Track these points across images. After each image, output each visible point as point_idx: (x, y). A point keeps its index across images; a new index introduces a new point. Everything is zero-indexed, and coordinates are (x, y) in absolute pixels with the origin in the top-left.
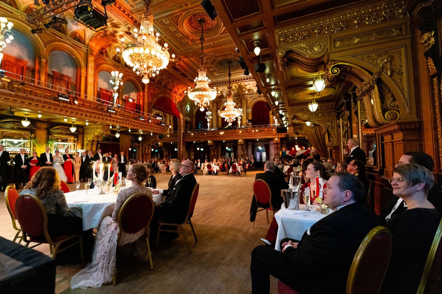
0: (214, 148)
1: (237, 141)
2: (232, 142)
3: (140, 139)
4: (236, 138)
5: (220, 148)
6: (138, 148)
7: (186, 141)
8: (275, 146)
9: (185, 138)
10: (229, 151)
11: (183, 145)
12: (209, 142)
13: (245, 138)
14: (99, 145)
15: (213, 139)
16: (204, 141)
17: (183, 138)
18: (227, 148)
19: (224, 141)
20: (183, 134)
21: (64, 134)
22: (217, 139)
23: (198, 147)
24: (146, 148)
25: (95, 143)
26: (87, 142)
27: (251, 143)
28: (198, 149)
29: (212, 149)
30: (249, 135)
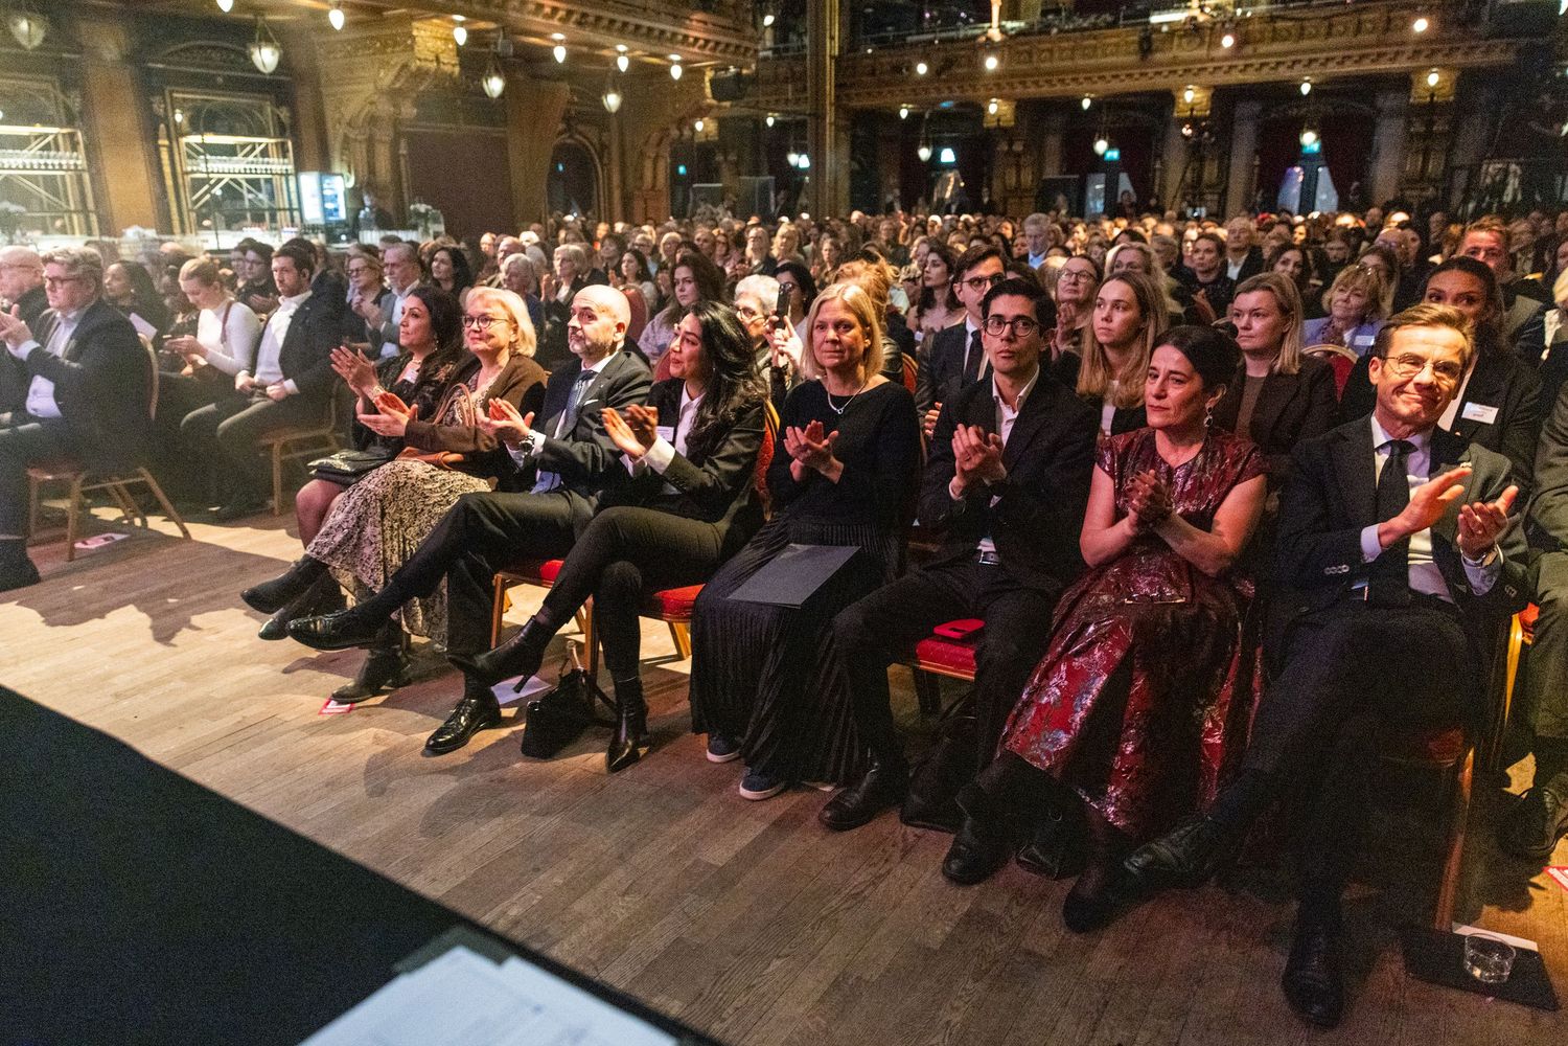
0: (1018, 147)
1: (1167, 98)
2: (1131, 107)
3: (612, 101)
4: (1160, 83)
5: (1053, 143)
6: (601, 159)
7: (855, 104)
8: (1409, 123)
9: (852, 85)
10: (1112, 162)
11: (838, 129)
12: (993, 108)
13: (1221, 79)
14: (403, 143)
15: (1019, 90)
16: (961, 105)
17: (838, 86)
18: (1101, 146)
19: (1086, 104)
20: (838, 60)
21: (219, 87)
22: (1045, 91)
23: (927, 145)
24: (642, 154)
25: (384, 134)
26: (341, 130)
27: (1257, 108)
28: (924, 153)
29: (1009, 153)
30: (1256, 55)
